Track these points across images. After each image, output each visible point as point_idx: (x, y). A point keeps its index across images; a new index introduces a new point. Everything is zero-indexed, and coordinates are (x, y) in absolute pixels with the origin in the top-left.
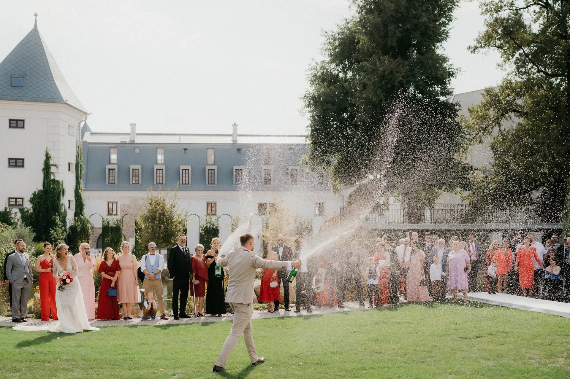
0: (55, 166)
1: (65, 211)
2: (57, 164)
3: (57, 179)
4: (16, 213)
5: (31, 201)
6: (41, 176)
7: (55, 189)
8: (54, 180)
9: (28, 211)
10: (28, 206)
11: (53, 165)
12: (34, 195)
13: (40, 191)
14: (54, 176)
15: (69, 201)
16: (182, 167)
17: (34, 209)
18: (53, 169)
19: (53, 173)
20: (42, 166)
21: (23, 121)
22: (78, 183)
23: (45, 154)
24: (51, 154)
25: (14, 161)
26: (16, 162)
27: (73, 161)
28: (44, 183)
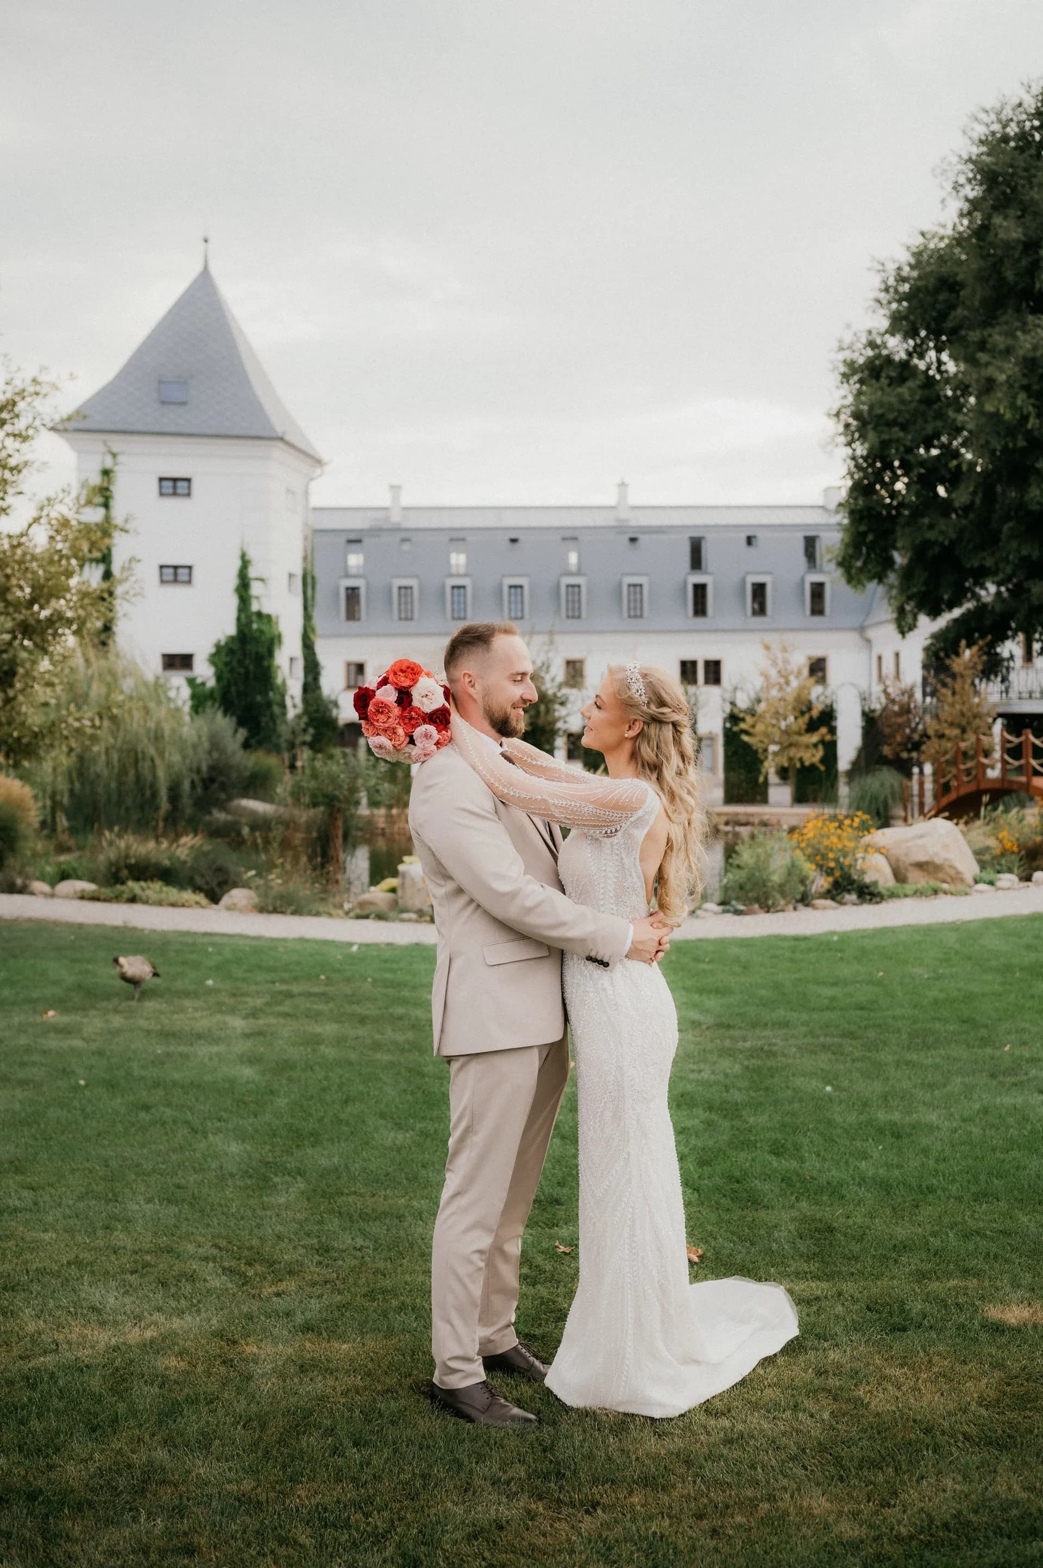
0: (262, 580)
1: (284, 682)
2: (264, 577)
3: (265, 611)
4: (178, 688)
5: (214, 659)
6: (233, 602)
7: (262, 632)
8: (259, 614)
9: (203, 684)
10: (204, 671)
11: (257, 579)
12: (218, 646)
13: (232, 639)
14: (260, 604)
15: (291, 659)
16: (509, 581)
17: (219, 677)
18: (256, 589)
19: (257, 598)
20: (234, 581)
21: (188, 480)
22: (308, 617)
23: (239, 553)
24: (252, 554)
25: (171, 571)
26: (176, 574)
27: (299, 572)
28: (239, 619)
